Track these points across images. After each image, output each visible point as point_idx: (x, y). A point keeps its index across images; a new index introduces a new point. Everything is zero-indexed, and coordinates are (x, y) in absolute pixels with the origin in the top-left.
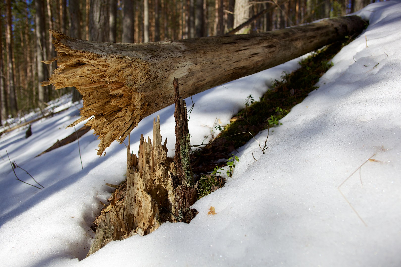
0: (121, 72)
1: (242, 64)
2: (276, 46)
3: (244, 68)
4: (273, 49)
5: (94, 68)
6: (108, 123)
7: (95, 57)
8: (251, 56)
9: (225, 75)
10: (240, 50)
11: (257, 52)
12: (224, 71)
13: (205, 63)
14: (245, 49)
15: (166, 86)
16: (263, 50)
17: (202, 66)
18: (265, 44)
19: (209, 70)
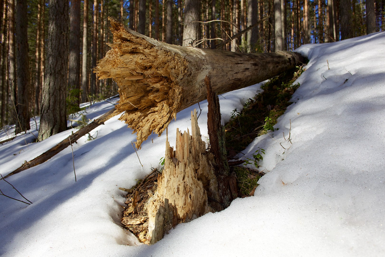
0: (167, 64)
1: (239, 76)
2: (258, 65)
3: (239, 80)
4: (257, 67)
5: (145, 58)
6: (143, 117)
7: (149, 46)
8: (244, 70)
9: (229, 84)
10: (239, 64)
11: (248, 68)
12: (228, 80)
13: (218, 69)
14: (241, 63)
15: (195, 85)
16: (251, 66)
17: (217, 72)
18: (252, 62)
19: (220, 76)
